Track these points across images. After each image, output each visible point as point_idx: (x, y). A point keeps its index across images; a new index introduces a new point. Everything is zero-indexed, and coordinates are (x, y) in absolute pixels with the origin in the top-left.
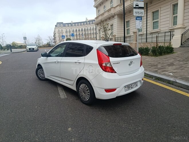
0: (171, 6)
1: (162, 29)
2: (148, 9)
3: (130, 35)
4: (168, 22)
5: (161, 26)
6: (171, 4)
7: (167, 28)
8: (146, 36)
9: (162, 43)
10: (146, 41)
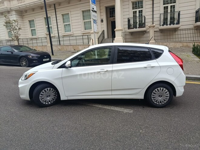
0: (80, 12)
1: (75, 32)
2: (57, 10)
3: (37, 36)
4: (80, 26)
5: (74, 30)
6: (80, 9)
7: (79, 32)
8: (59, 38)
9: (81, 46)
10: (60, 44)
